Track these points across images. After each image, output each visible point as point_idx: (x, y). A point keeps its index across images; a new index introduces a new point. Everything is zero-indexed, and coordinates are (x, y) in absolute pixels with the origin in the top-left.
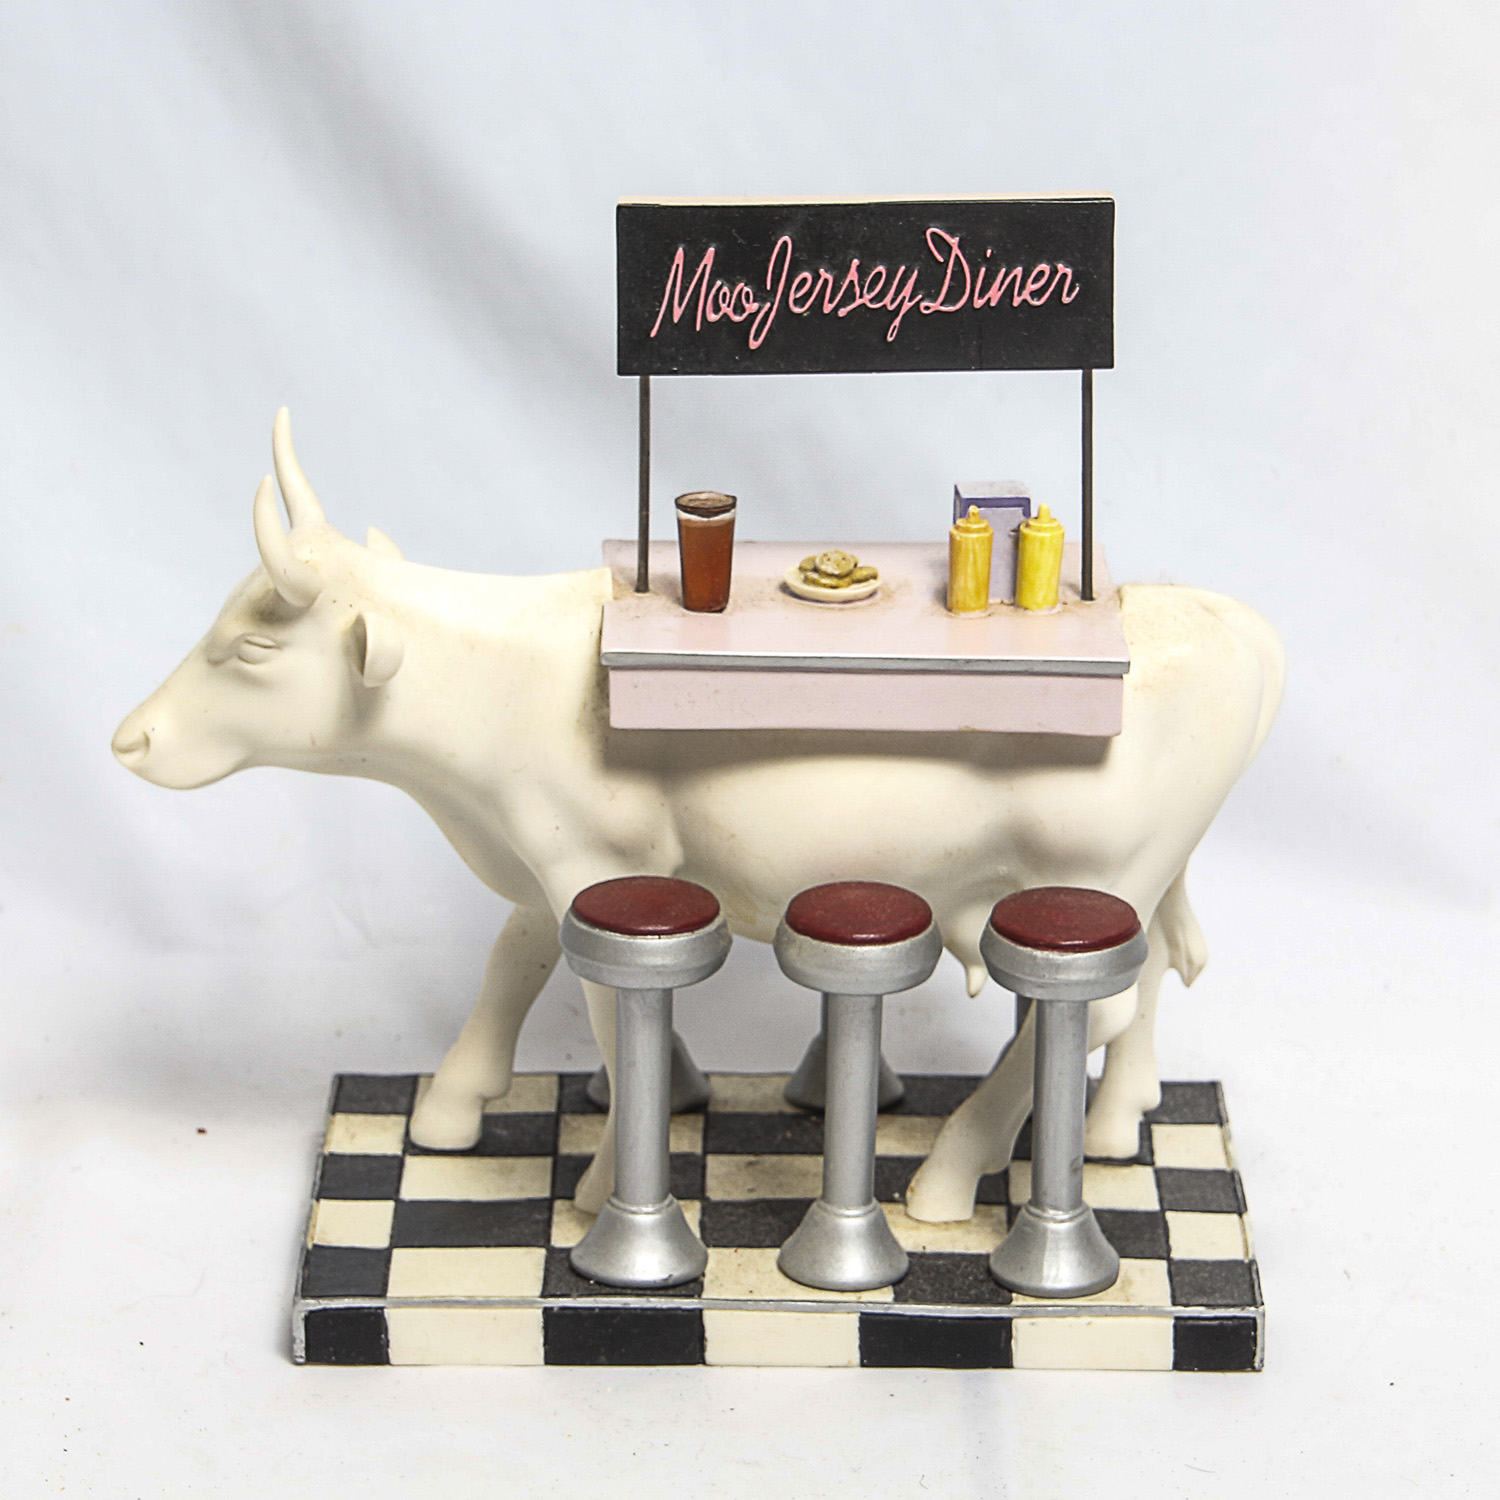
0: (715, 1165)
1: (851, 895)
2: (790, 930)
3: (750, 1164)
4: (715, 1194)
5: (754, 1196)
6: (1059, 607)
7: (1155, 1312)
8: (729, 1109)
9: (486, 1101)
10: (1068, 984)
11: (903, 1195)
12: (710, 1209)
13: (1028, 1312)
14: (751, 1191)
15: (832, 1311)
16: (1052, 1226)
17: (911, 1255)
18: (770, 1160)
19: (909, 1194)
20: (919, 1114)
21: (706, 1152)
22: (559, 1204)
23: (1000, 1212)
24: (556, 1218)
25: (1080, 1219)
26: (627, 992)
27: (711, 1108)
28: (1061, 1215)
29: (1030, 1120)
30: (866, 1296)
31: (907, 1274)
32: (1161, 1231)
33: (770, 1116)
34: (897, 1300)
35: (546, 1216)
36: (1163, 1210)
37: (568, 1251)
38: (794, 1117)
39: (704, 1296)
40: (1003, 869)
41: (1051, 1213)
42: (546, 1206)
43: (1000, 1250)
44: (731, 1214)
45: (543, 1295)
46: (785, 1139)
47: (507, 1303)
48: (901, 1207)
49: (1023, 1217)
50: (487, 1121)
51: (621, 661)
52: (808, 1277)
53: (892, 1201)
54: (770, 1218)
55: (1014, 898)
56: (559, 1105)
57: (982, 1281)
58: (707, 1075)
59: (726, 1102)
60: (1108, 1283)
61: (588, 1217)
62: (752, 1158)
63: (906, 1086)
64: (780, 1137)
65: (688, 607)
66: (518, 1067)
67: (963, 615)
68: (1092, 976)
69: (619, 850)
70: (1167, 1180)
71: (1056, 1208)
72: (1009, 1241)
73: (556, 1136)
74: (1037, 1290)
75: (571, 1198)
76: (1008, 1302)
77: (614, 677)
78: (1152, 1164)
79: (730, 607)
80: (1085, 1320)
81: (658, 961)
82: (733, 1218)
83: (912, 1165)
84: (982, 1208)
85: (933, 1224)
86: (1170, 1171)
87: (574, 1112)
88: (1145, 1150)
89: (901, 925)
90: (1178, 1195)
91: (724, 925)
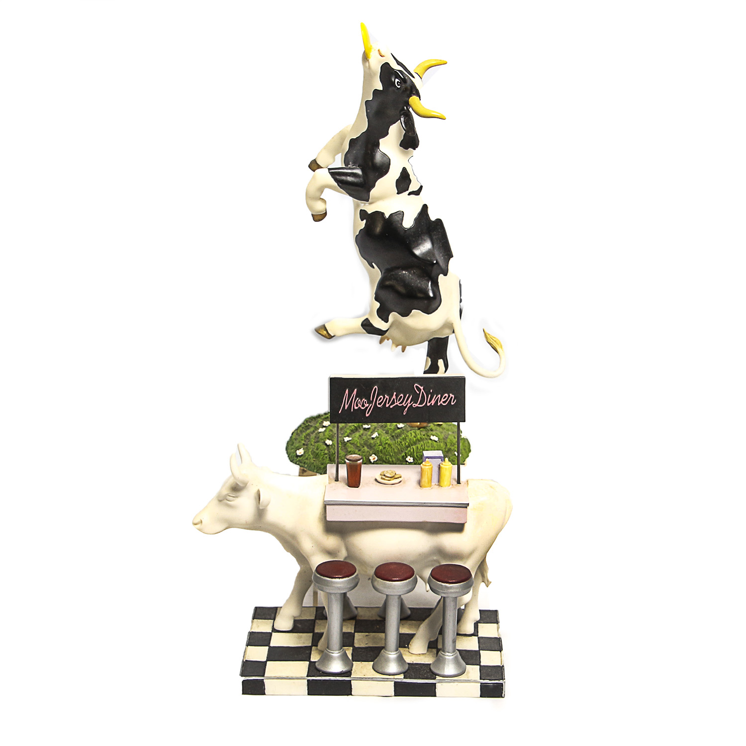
0: (358, 636)
1: (392, 567)
2: (375, 577)
3: (367, 635)
4: (356, 645)
5: (367, 646)
6: (451, 486)
7: (475, 682)
8: (362, 618)
9: (294, 617)
10: (451, 593)
11: (408, 646)
12: (355, 650)
13: (440, 681)
14: (367, 644)
15: (387, 681)
16: (447, 657)
17: (408, 664)
18: (372, 634)
20: (414, 620)
21: (355, 632)
22: (314, 648)
23: (435, 651)
24: (312, 652)
25: (455, 655)
26: (331, 594)
27: (357, 618)
28: (449, 654)
30: (396, 677)
31: (408, 670)
32: (478, 657)
33: (373, 621)
34: (404, 678)
35: (309, 652)
36: (479, 650)
37: (315, 662)
38: (380, 621)
39: (352, 676)
40: (435, 558)
41: (447, 654)
42: (309, 649)
43: (433, 663)
44: (360, 651)
45: (307, 676)
46: (377, 628)
47: (298, 678)
48: (407, 649)
49: (440, 655)
51: (329, 503)
52: (380, 671)
53: (405, 647)
54: (371, 653)
56: (316, 617)
57: (428, 672)
58: (356, 608)
59: (361, 616)
60: (463, 673)
61: (321, 652)
62: (367, 634)
63: (411, 611)
64: (375, 627)
65: (349, 486)
67: (424, 488)
68: (458, 590)
70: (481, 641)
71: (448, 652)
72: (435, 661)
73: (314, 626)
74: (443, 675)
75: (317, 646)
76: (435, 679)
78: (477, 636)
79: (360, 486)
80: (456, 684)
81: (339, 586)
82: (361, 653)
83: (412, 636)
84: (430, 649)
85: (416, 655)
86: (482, 637)
87: (319, 619)
88: (476, 631)
89: (405, 576)
90: (484, 646)
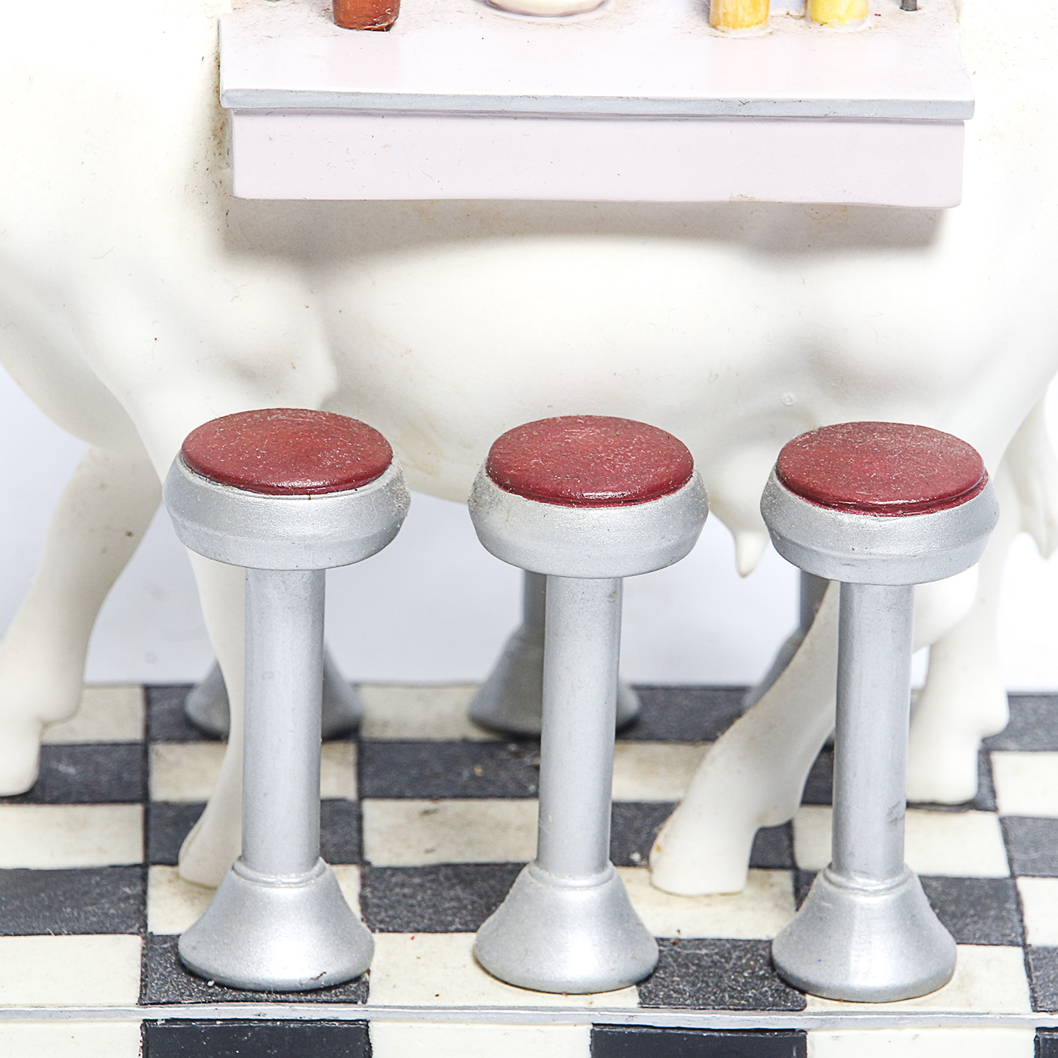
0: (377, 814)
1: (579, 435)
3: (426, 812)
4: (380, 853)
5: (432, 859)
6: (870, 21)
8: (390, 734)
9: (46, 725)
10: (887, 560)
11: (646, 856)
12: (373, 878)
13: (828, 1020)
14: (427, 851)
15: (553, 1021)
16: (860, 899)
17: (660, 941)
18: (452, 807)
19: (654, 855)
20: (661, 740)
21: (362, 796)
22: (156, 872)
23: (784, 879)
24: (152, 892)
25: (902, 889)
26: (260, 573)
27: (366, 733)
28: (873, 884)
29: (828, 748)
30: (600, 1001)
31: (656, 969)
32: (1012, 906)
33: (450, 744)
34: (642, 1005)
35: (139, 889)
36: (1013, 876)
37: (174, 939)
38: (484, 744)
39: (370, 1001)
40: (790, 396)
41: (859, 881)
42: (140, 873)
43: (788, 934)
44: (403, 885)
45: (141, 1003)
46: (474, 777)
47: (91, 1014)
48: (642, 873)
49: (820, 886)
50: (47, 752)
51: (250, 103)
52: (515, 975)
53: (630, 864)
54: (459, 891)
55: (809, 438)
56: (147, 729)
57: (763, 978)
58: (356, 685)
59: (385, 724)
60: (940, 980)
61: (204, 890)
62: (427, 805)
63: (642, 699)
64: (466, 774)
65: (340, 23)
66: (91, 675)
67: (733, 33)
68: (921, 549)
69: (246, 372)
70: (1017, 832)
71: (865, 874)
72: (799, 921)
73: (146, 773)
74: (842, 991)
75: (174, 863)
76: (800, 1007)
77: (240, 126)
78: (995, 809)
79: (400, 23)
80: (909, 1032)
81: (309, 530)
82: (406, 891)
83: (661, 812)
84: (758, 873)
85: (690, 897)
86: (1022, 819)
87: (169, 740)
88: (985, 790)
89: (650, 478)
90: (1034, 855)
91: (398, 479)
